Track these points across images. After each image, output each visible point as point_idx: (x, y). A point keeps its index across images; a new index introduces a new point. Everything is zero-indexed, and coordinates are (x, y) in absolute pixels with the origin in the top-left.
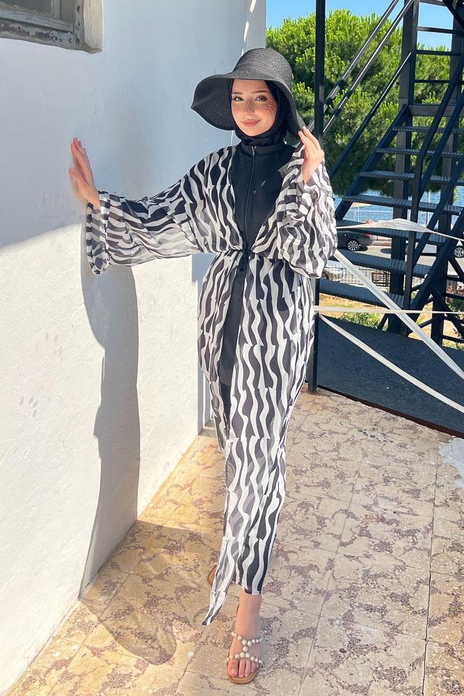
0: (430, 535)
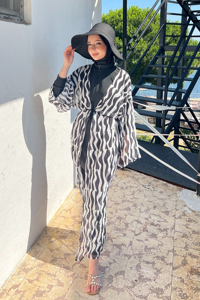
0: (173, 231)
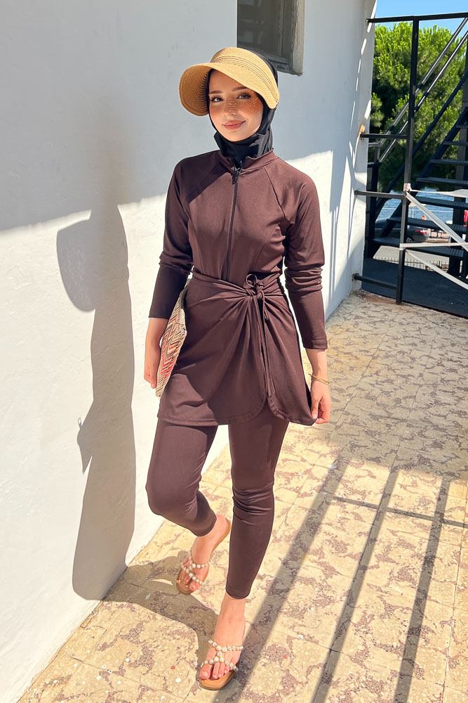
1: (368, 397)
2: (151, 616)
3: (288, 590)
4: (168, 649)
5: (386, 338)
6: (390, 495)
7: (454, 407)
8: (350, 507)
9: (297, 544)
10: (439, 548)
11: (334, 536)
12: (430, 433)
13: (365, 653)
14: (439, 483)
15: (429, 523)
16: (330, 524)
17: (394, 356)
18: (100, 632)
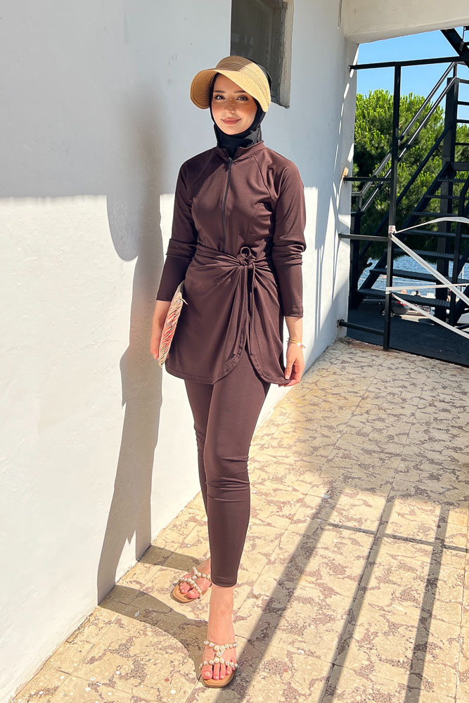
1: (359, 434)
2: (142, 632)
3: (284, 609)
4: (161, 663)
5: (375, 381)
6: (387, 522)
7: (449, 443)
8: (346, 533)
9: (292, 566)
10: (441, 571)
11: (332, 559)
12: (426, 466)
13: (371, 667)
14: (438, 512)
15: (430, 548)
16: (326, 549)
17: (384, 397)
18: (88, 646)
